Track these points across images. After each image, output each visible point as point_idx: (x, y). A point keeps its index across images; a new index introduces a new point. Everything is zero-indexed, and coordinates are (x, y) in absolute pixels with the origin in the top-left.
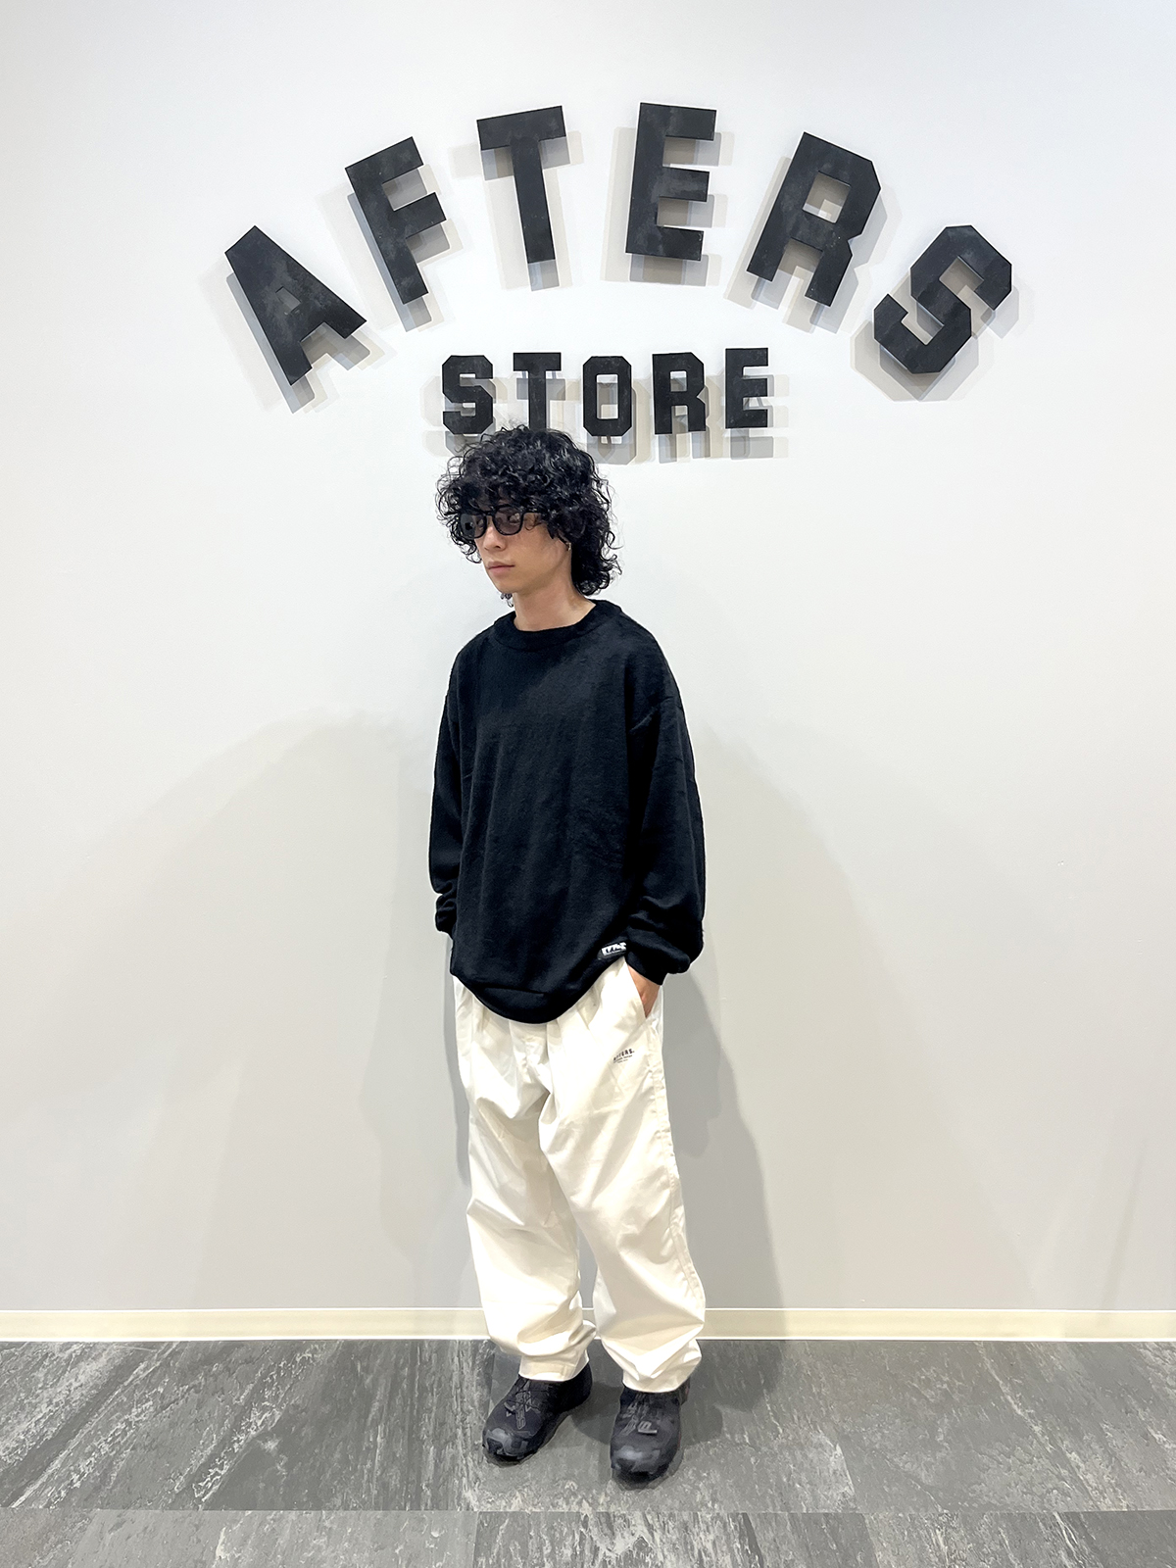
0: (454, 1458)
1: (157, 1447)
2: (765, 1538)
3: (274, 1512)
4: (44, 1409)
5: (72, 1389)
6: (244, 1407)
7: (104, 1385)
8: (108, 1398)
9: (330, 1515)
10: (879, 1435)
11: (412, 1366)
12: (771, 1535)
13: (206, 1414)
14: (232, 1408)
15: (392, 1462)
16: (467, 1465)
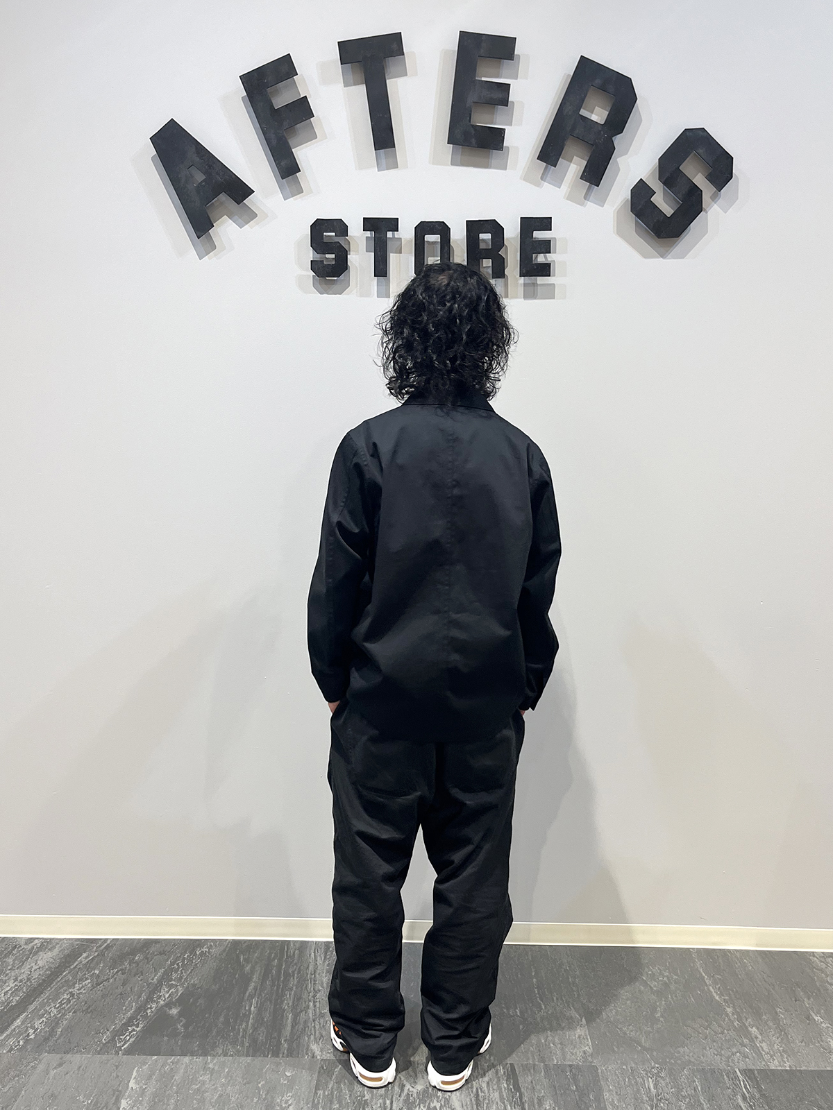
0: (306, 1022)
1: (91, 1011)
2: (525, 1080)
3: (173, 1057)
4: (12, 985)
5: (33, 970)
6: (156, 985)
7: (57, 968)
8: (58, 977)
9: (213, 1059)
10: (614, 1011)
11: (280, 960)
12: (529, 1079)
13: (129, 989)
14: (149, 984)
15: (261, 1024)
16: (314, 1027)
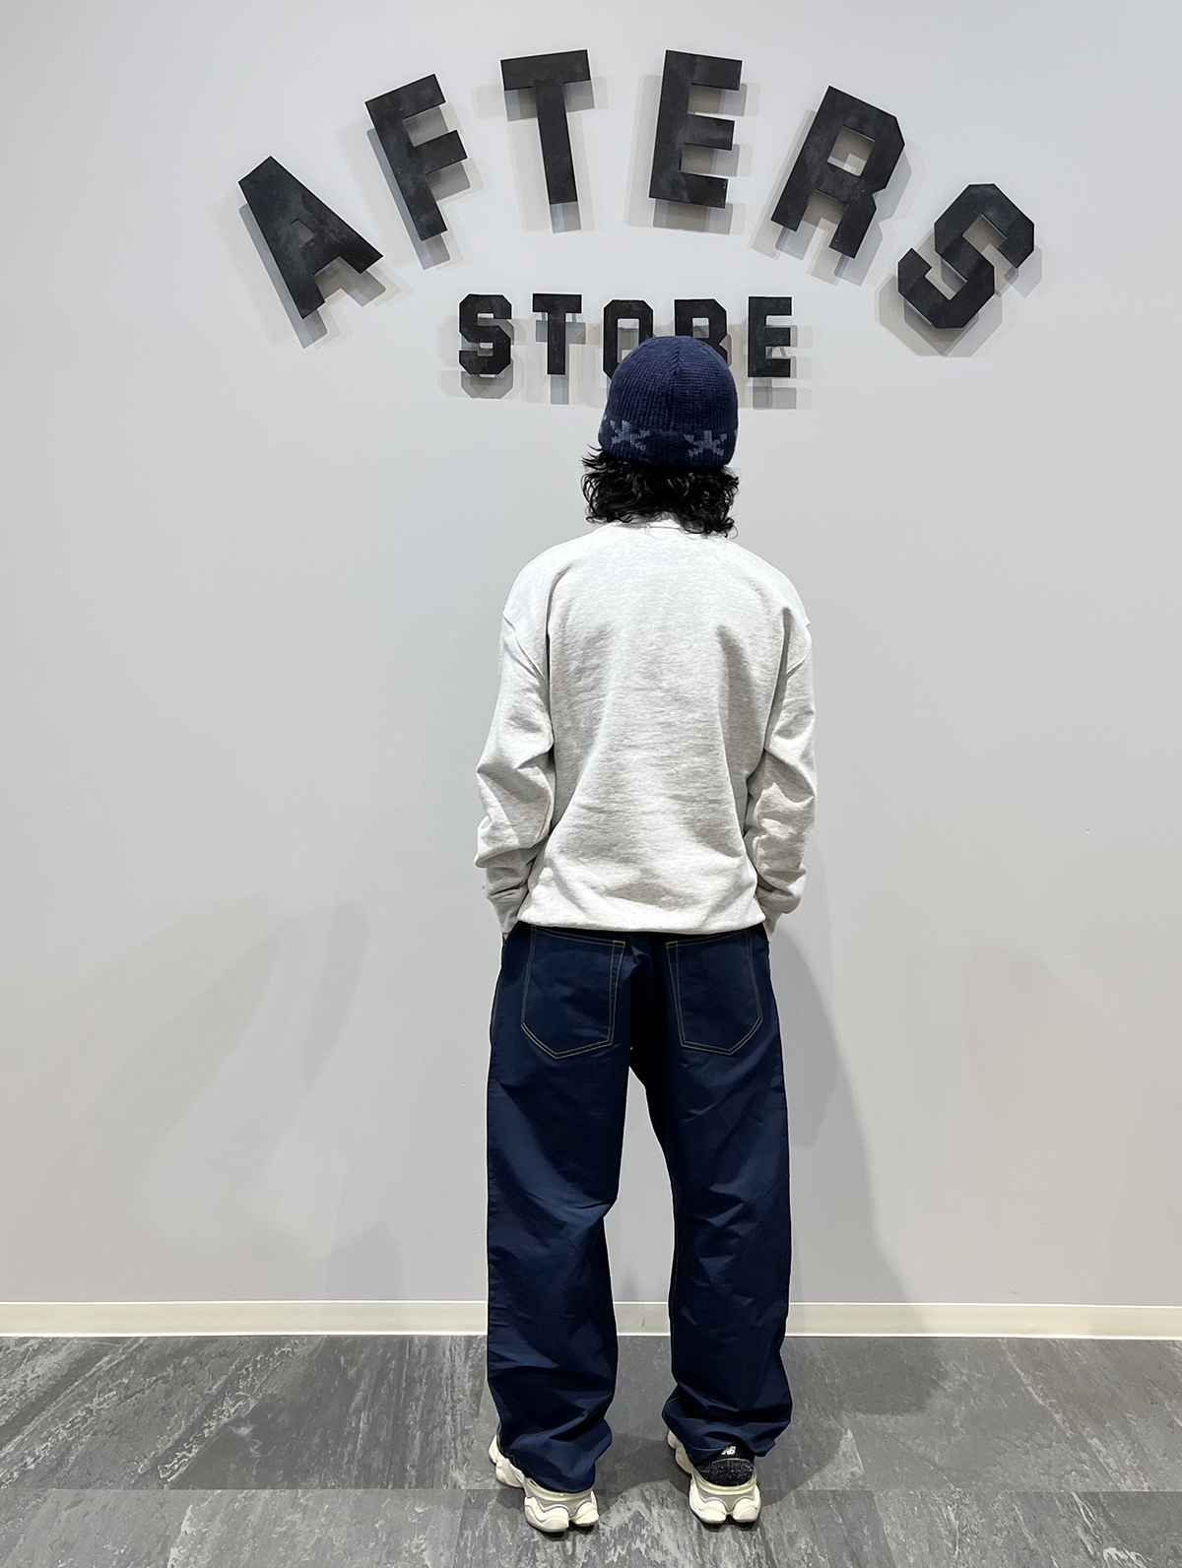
0: (441, 1441)
1: (119, 1432)
3: (246, 1492)
5: (28, 1379)
6: (216, 1396)
8: (67, 1388)
9: (306, 1493)
11: (400, 1360)
12: (775, 1510)
13: (174, 1403)
14: (204, 1397)
15: (375, 1446)
16: (455, 1448)
